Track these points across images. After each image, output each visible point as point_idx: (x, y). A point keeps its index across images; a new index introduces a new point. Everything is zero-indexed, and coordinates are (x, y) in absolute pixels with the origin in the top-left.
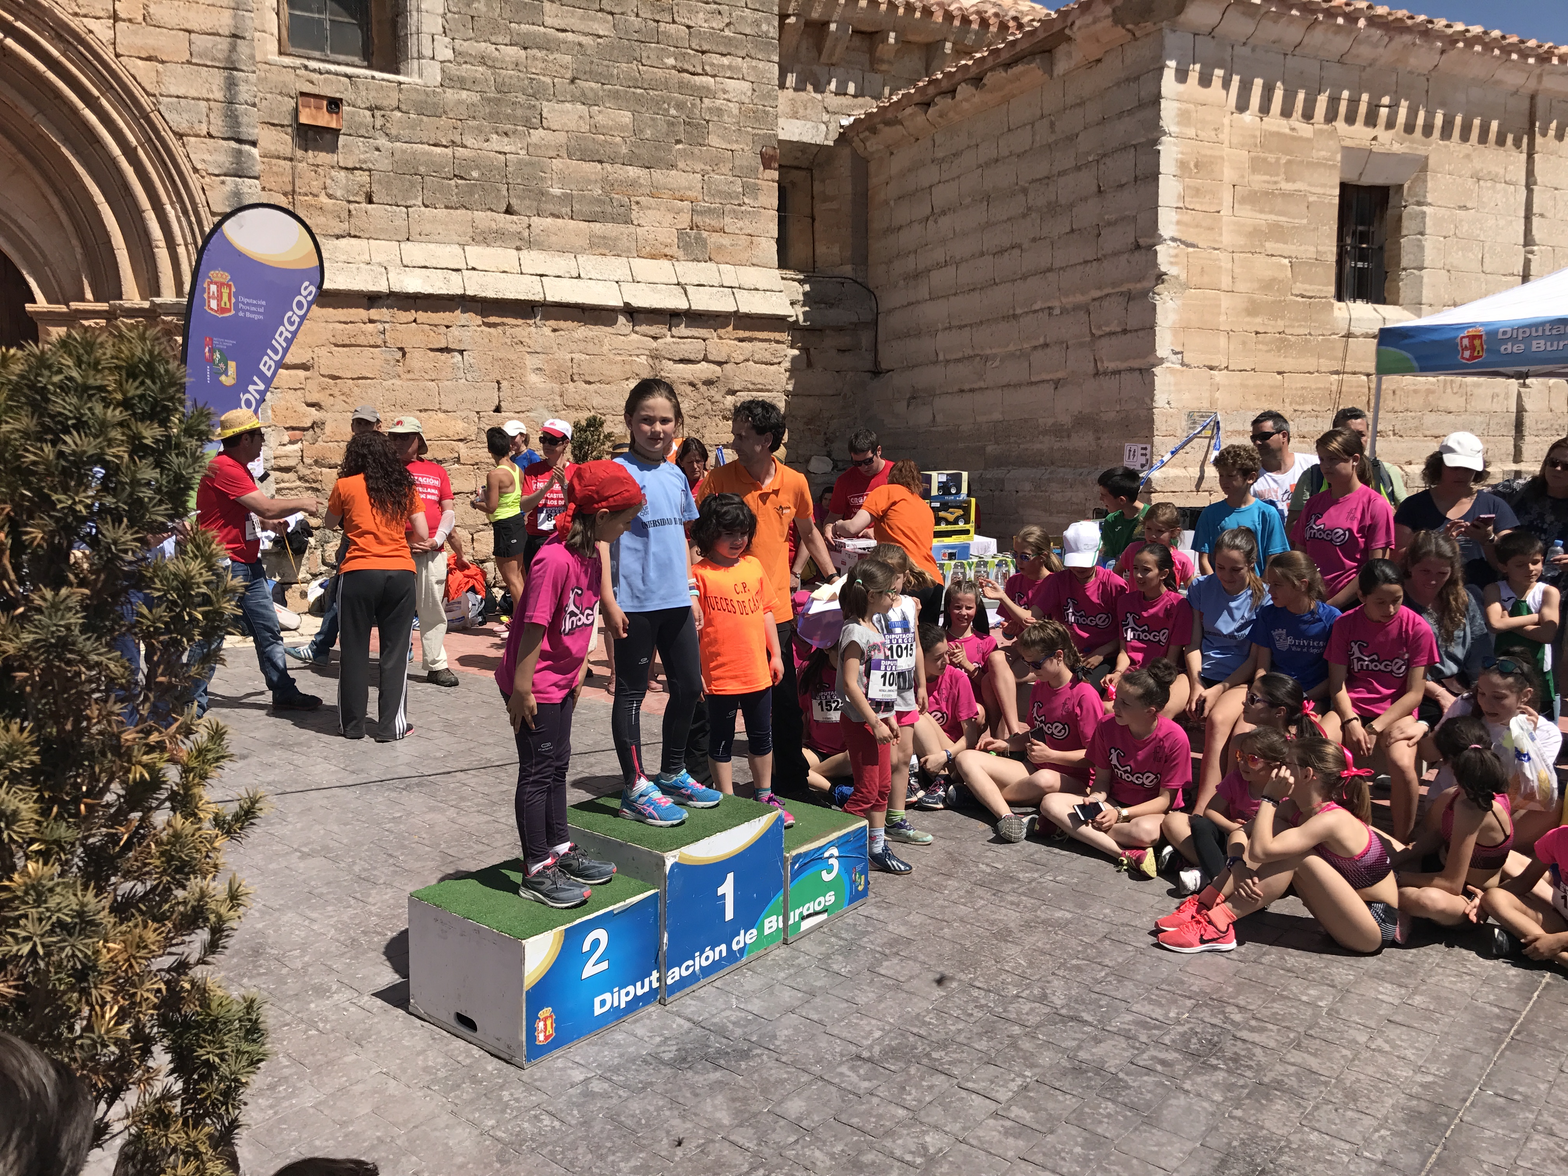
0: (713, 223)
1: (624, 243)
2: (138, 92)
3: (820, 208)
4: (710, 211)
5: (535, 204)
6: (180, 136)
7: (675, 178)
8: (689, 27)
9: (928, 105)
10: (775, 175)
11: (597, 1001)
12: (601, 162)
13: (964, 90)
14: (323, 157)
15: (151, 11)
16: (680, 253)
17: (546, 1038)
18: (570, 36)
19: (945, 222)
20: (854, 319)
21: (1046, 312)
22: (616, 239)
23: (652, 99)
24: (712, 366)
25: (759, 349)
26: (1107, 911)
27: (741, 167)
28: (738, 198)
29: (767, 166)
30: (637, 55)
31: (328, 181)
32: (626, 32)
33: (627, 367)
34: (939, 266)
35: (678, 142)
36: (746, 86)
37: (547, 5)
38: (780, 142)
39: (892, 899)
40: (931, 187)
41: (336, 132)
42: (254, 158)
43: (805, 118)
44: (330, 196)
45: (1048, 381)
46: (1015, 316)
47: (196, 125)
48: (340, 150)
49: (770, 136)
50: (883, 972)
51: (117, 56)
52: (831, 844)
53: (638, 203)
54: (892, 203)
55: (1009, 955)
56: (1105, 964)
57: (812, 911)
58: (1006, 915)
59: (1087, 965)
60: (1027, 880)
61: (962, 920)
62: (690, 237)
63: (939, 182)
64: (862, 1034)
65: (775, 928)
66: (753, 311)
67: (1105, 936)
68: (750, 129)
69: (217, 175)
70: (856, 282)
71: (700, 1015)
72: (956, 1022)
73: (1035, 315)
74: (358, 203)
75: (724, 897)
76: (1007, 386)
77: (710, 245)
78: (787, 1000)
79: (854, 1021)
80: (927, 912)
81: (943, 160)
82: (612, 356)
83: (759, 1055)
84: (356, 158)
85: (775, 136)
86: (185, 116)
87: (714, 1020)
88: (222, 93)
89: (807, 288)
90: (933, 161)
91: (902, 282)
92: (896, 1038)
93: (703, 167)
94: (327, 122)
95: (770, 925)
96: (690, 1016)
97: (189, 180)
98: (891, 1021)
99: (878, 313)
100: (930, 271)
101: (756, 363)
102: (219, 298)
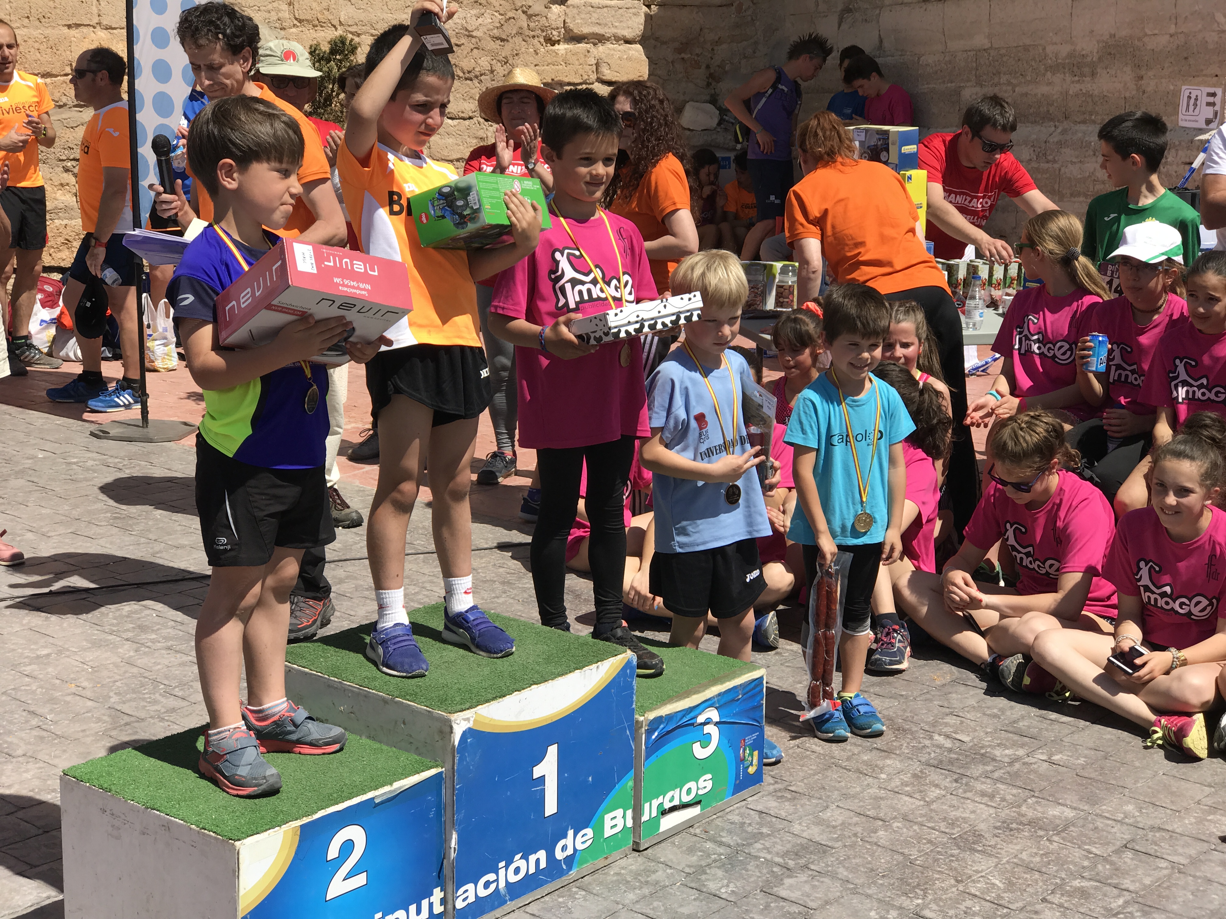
26: (1130, 808)
39: (799, 787)
50: (784, 893)
52: (707, 703)
55: (977, 872)
56: (1123, 887)
57: (676, 802)
58: (973, 812)
59: (1096, 888)
60: (1007, 760)
61: (905, 818)
65: (620, 827)
67: (1126, 846)
75: (542, 780)
80: (854, 805)
95: (613, 822)
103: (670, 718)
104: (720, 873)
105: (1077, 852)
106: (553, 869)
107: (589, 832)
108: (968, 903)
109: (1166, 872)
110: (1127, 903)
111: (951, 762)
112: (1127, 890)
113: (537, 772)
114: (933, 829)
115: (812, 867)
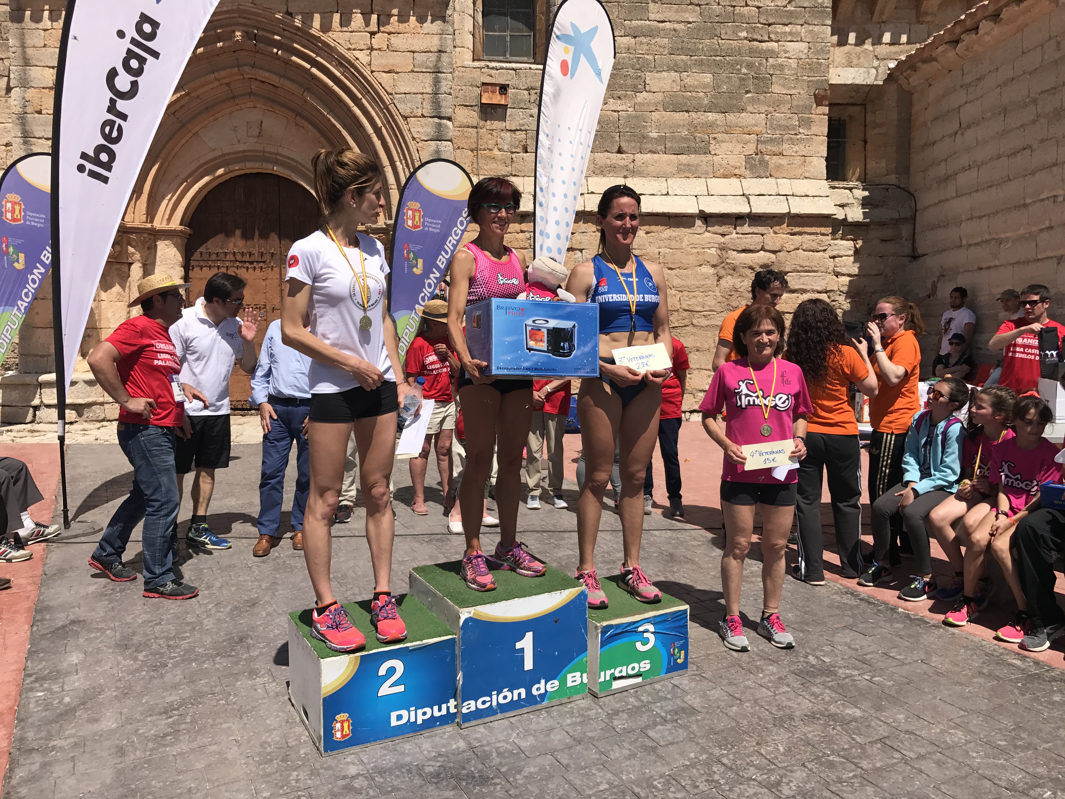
0: (774, 149)
1: (704, 167)
2: (382, 93)
3: (872, 133)
4: (771, 141)
5: (639, 145)
6: (405, 118)
7: (745, 118)
8: (758, 8)
9: (957, 42)
10: (826, 110)
11: (394, 715)
12: (687, 111)
13: (985, 26)
14: (497, 124)
15: (392, 42)
16: (747, 173)
17: (343, 736)
18: (668, 25)
19: (970, 135)
20: (896, 216)
21: (1052, 199)
22: (698, 165)
23: (728, 63)
24: (768, 254)
25: (807, 240)
26: (901, 716)
27: (798, 106)
28: (794, 129)
29: (819, 104)
30: (718, 33)
31: (499, 140)
32: (710, 17)
33: (700, 257)
34: (964, 169)
35: (748, 92)
36: (803, 46)
37: (651, 5)
38: (831, 85)
40: (959, 107)
41: (505, 107)
42: (448, 128)
43: (858, 66)
44: (500, 150)
45: (1052, 258)
46: (1025, 206)
47: (415, 111)
48: (507, 118)
49: (822, 81)
50: (651, 734)
51: (372, 72)
52: (647, 621)
53: (715, 138)
54: (929, 123)
55: (774, 740)
56: (860, 765)
57: (624, 674)
58: (799, 704)
59: (842, 763)
60: (843, 676)
61: (756, 701)
62: (755, 160)
63: (966, 102)
64: (591, 784)
65: (578, 682)
66: (802, 212)
67: (880, 739)
68: (805, 78)
69: (426, 141)
70: (899, 187)
71: (480, 741)
72: (679, 791)
73: (1042, 203)
74: (518, 153)
75: (522, 650)
76: (1018, 263)
77: (771, 165)
78: (556, 742)
79: (594, 771)
80: (731, 689)
81: (970, 84)
82: (689, 249)
83: (496, 784)
84: (517, 123)
85: (827, 81)
86: (409, 105)
87: (486, 748)
88: (431, 88)
89: (866, 193)
90: (962, 87)
91: (935, 185)
92: (616, 794)
93: (767, 108)
94: (499, 101)
95: (574, 679)
96: (472, 741)
97: (410, 145)
98: (624, 777)
99: (916, 211)
100: (957, 174)
101: (804, 250)
102: (414, 219)
103: (618, 626)
104: (625, 716)
105: (846, 738)
106: (531, 700)
107: (556, 682)
108: (755, 758)
109: (895, 761)
110: (855, 776)
111: (807, 673)
112: (861, 768)
113: (519, 645)
114: (767, 710)
115: (679, 721)
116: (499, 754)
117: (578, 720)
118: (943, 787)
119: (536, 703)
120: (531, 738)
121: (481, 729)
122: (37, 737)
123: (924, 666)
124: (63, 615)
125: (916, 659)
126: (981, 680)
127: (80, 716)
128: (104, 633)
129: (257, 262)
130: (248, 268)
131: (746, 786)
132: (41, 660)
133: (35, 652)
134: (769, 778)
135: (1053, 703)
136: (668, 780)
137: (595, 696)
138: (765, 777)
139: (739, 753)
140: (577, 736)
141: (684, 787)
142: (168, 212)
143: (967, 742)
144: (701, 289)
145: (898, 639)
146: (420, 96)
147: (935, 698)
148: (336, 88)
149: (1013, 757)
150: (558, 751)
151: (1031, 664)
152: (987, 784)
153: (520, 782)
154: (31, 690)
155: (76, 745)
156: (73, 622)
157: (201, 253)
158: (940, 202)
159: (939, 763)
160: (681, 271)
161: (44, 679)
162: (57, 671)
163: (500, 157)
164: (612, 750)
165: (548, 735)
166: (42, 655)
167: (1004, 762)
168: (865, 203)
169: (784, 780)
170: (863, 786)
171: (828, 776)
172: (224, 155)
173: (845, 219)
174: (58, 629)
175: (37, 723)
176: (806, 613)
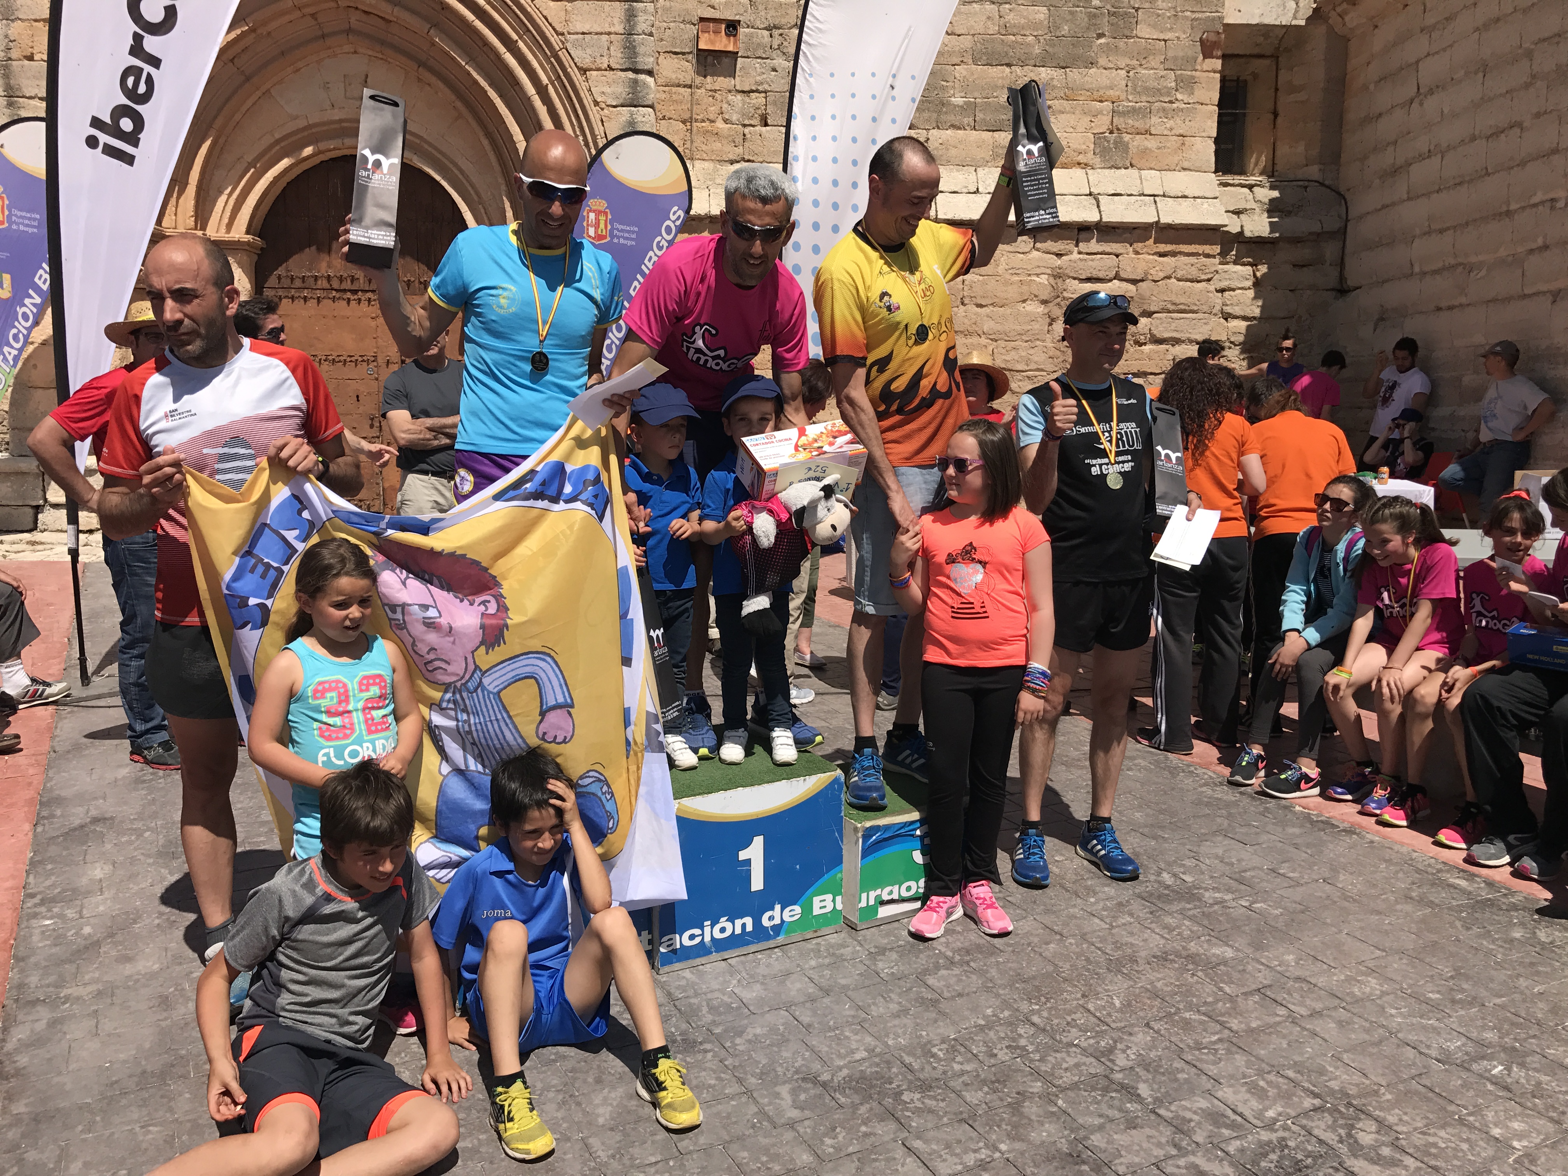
0: (1137, 124)
2: (549, 32)
3: (1285, 100)
4: (1134, 111)
5: (935, 115)
6: (584, 71)
7: (1095, 77)
10: (1218, 64)
12: (1009, 65)
14: (722, 82)
16: (1097, 160)
19: (1432, 104)
20: (1317, 228)
21: (1548, 204)
24: (1125, 285)
25: (1183, 264)
27: (1175, 58)
28: (1169, 94)
29: (1207, 54)
31: (725, 106)
33: (1025, 288)
34: (1421, 157)
35: (1100, 36)
38: (1227, 26)
40: (1417, 62)
41: (734, 55)
42: (648, 87)
44: (726, 121)
45: (1544, 293)
46: (1508, 213)
47: (598, 60)
48: (738, 73)
49: (1214, 19)
50: (931, 981)
54: (1372, 87)
55: (1108, 991)
56: (1228, 1025)
57: (895, 896)
58: (1145, 940)
59: (1202, 1023)
60: (1211, 901)
61: (1083, 936)
62: (1108, 142)
63: (1428, 55)
64: (842, 1051)
65: (829, 908)
66: (1177, 221)
67: (1259, 990)
68: (1189, 13)
69: (615, 107)
70: (1322, 184)
71: (684, 991)
72: (968, 1061)
73: (1534, 210)
74: (753, 126)
75: (748, 862)
76: (1494, 300)
77: (1133, 150)
78: (793, 993)
79: (847, 1034)
80: (1048, 920)
81: (1434, 27)
82: (1008, 277)
83: (706, 1051)
84: (752, 81)
85: (1221, 18)
86: (589, 51)
87: (693, 1001)
88: (622, 26)
89: (1276, 194)
90: (1422, 30)
91: (1377, 181)
92: (878, 1065)
93: (1128, 62)
94: (726, 46)
95: (823, 904)
96: (672, 991)
97: (590, 113)
98: (890, 1042)
99: (1347, 220)
100: (1410, 164)
101: (1179, 280)
102: (597, 225)
103: (887, 827)
104: (894, 956)
105: (1210, 988)
106: (760, 933)
107: (797, 909)
108: (1079, 1015)
109: (1278, 1019)
110: (1220, 1040)
111: (1159, 897)
112: (1230, 1029)
113: (743, 855)
114: (1099, 949)
115: (972, 964)
116: (712, 1009)
117: (827, 961)
118: (1345, 1057)
119: (768, 938)
120: (758, 987)
121: (687, 974)
122: (43, 982)
123: (1328, 887)
124: (80, 810)
125: (1316, 877)
126: (1408, 908)
127: (105, 953)
128: (141, 835)
129: (362, 291)
130: (349, 300)
131: (1064, 1055)
132: (50, 873)
133: (40, 862)
134: (1098, 1043)
135: (1512, 941)
136: (953, 1046)
137: (853, 927)
138: (1092, 1041)
139: (1056, 1009)
140: (824, 983)
141: (975, 1056)
142: (228, 214)
143: (1384, 993)
144: (1025, 338)
145: (1292, 849)
146: (605, 38)
147: (1340, 931)
148: (478, 24)
149: (1450, 1016)
150: (796, 1005)
151: (1483, 885)
152: (1410, 1053)
153: (741, 1048)
154: (35, 916)
155: (99, 994)
156: (96, 820)
157: (279, 278)
158: (1385, 207)
159: (1340, 1024)
160: (995, 309)
161: (53, 900)
162: (74, 890)
163: (726, 132)
164: (874, 1004)
165: (783, 982)
166: (49, 867)
167: (1436, 1024)
168: (1273, 208)
169: (1119, 1046)
170: (1232, 1053)
171: (1181, 1040)
172: (309, 127)
173: (1241, 233)
174: (75, 829)
175: (44, 963)
176: (1161, 812)
